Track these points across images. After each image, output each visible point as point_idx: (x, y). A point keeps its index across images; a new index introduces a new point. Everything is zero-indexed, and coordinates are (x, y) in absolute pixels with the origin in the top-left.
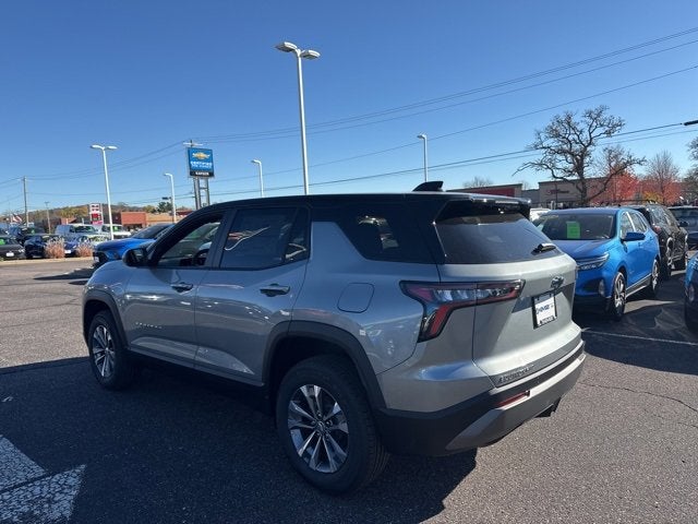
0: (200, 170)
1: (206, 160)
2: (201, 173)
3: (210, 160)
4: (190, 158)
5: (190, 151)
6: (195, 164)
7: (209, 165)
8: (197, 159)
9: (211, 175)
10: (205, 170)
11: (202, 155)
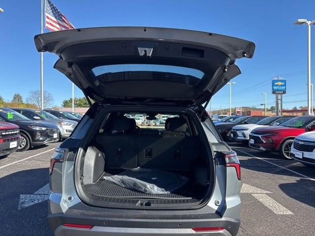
0: (278, 91)
1: (282, 85)
2: (278, 92)
3: (285, 85)
4: (273, 85)
5: (273, 82)
6: (275, 88)
7: (283, 88)
8: (277, 85)
9: (284, 92)
10: (281, 91)
11: (280, 83)
